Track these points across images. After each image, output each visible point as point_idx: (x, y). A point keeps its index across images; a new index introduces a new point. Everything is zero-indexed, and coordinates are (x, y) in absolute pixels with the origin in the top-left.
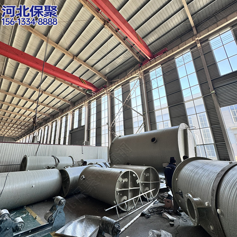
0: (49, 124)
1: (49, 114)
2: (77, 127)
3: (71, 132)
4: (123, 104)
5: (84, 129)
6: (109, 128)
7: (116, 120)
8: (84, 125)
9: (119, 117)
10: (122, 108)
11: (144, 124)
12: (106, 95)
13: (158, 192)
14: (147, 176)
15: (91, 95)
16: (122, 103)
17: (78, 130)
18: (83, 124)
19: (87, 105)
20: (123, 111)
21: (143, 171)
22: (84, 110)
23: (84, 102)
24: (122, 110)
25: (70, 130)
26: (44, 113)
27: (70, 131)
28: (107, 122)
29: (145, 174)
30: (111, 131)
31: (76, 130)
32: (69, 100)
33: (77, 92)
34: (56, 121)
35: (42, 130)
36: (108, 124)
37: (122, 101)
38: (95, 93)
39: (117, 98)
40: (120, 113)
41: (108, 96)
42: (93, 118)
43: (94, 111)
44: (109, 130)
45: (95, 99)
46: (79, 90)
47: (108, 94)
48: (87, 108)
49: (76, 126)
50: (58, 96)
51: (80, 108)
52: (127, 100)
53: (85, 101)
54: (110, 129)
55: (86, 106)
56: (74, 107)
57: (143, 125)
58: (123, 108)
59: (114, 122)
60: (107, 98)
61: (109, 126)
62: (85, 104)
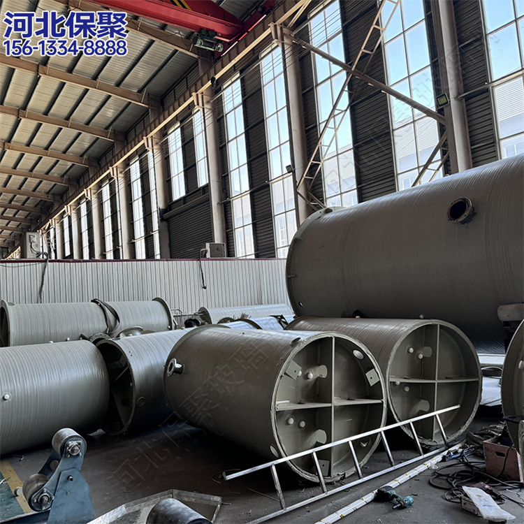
0: (89, 192)
1: (82, 155)
2: (183, 194)
3: (166, 215)
4: (347, 73)
5: (208, 200)
6: (296, 187)
7: (324, 149)
8: (207, 187)
9: (335, 135)
10: (346, 95)
11: (444, 153)
12: (275, 42)
13: (470, 419)
14: (421, 356)
15: (216, 57)
16: (345, 72)
17: (189, 204)
18: (202, 181)
19: (208, 102)
20: (353, 107)
21: (402, 339)
22: (201, 123)
23: (193, 89)
24: (345, 102)
25: (161, 206)
26: (65, 152)
27: (162, 213)
28: (289, 163)
29: (411, 350)
30: (308, 196)
31: (183, 207)
32: (140, 91)
33: (162, 49)
34: (109, 177)
35: (70, 217)
36: (291, 169)
37: (343, 60)
38: (230, 44)
39: (324, 49)
40: (338, 118)
41: (286, 47)
42: (238, 154)
43: (236, 124)
44: (296, 193)
45: (234, 68)
46: (169, 39)
47: (286, 41)
48: (208, 114)
49: (179, 191)
50: (95, 77)
51: (185, 120)
52: (364, 55)
53: (199, 83)
54: (301, 190)
55: (206, 106)
56: (162, 117)
57: (438, 156)
58: (350, 96)
59: (318, 158)
60: (281, 56)
61: (298, 180)
62: (200, 96)
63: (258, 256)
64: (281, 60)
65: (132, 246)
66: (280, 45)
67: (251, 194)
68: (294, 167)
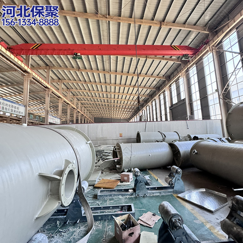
0: (150, 104)
1: (148, 95)
2: (177, 102)
3: (171, 108)
5: (185, 103)
6: (219, 96)
7: (231, 83)
8: (185, 99)
12: (209, 53)
15: (188, 61)
16: (239, 56)
17: (178, 104)
18: (182, 98)
22: (182, 81)
23: (180, 72)
25: (170, 106)
26: (144, 95)
27: (170, 108)
30: (224, 98)
31: (176, 106)
32: (164, 76)
33: (171, 63)
34: (155, 100)
39: (230, 50)
40: (237, 71)
41: (214, 53)
42: (195, 88)
43: (194, 79)
44: (219, 98)
46: (172, 60)
47: (214, 51)
48: (185, 78)
49: (175, 101)
50: (152, 75)
51: (177, 81)
53: (182, 70)
54: (221, 97)
55: (184, 76)
56: (170, 82)
59: (228, 86)
60: (212, 56)
61: (220, 94)
62: (182, 74)
63: (203, 119)
64: (212, 57)
65: (161, 117)
66: (212, 52)
67: (201, 100)
68: (218, 90)
